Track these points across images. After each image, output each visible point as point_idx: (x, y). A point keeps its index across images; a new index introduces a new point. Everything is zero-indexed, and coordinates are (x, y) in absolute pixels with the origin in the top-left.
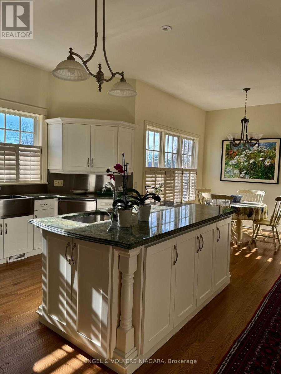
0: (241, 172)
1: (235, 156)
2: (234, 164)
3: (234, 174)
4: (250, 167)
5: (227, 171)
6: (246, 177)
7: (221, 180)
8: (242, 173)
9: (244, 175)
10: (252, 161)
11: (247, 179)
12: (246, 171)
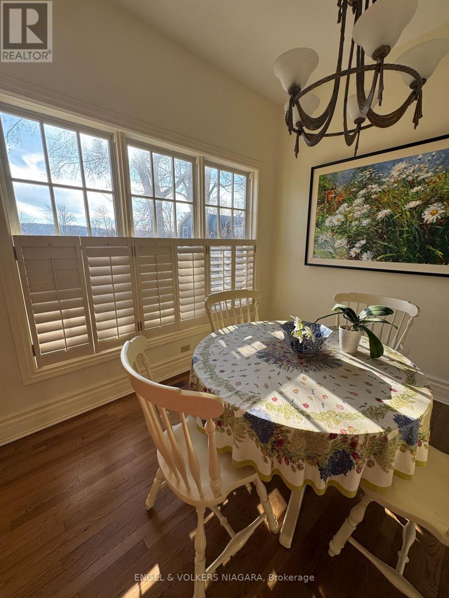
0: (351, 244)
1: (340, 204)
2: (336, 223)
3: (335, 249)
4: (377, 231)
5: (320, 241)
6: (365, 256)
7: (306, 264)
8: (354, 247)
9: (358, 251)
10: (381, 215)
11: (366, 261)
12: (364, 242)
